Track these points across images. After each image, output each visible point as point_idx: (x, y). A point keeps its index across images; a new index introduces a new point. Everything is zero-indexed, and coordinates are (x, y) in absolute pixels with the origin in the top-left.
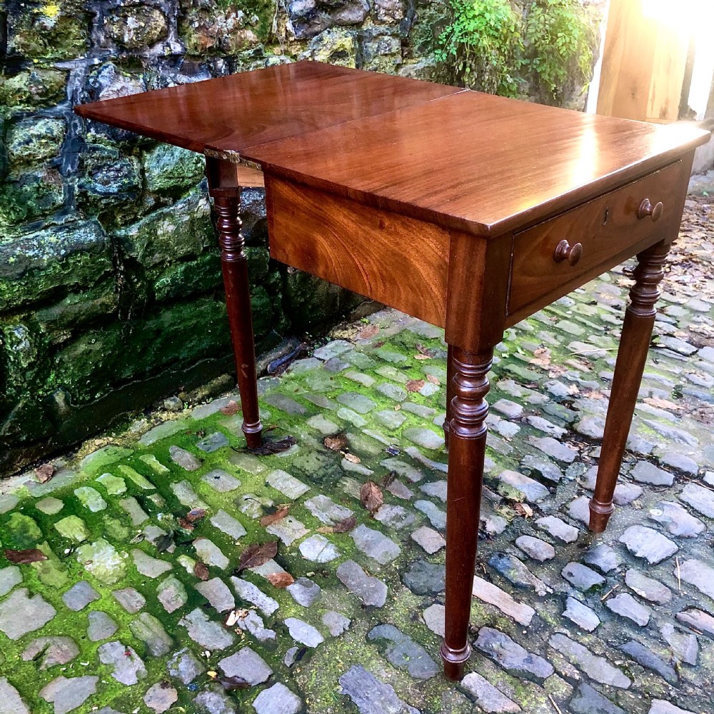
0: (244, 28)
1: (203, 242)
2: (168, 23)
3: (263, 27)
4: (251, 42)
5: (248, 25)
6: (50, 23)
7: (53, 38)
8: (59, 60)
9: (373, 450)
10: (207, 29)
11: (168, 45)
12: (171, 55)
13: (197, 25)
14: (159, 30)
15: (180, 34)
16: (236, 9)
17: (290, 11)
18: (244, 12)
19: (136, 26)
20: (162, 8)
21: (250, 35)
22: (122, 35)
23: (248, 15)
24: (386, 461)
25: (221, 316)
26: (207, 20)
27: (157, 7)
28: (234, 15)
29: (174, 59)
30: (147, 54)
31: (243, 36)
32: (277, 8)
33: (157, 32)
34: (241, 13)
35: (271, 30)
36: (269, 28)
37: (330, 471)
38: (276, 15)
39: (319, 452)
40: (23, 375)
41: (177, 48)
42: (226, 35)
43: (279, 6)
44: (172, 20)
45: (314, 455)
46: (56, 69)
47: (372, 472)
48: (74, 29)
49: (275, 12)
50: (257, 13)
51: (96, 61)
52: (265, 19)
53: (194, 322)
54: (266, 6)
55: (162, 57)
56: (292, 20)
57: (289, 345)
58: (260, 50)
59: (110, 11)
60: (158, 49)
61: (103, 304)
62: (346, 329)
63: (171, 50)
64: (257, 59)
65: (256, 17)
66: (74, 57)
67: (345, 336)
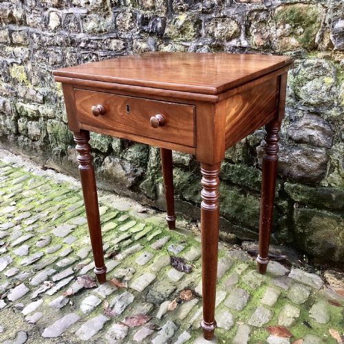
0: (289, 36)
1: (239, 156)
2: (240, 28)
3: (307, 37)
4: (293, 47)
5: (292, 34)
6: (180, 23)
7: (182, 31)
8: (184, 41)
9: (182, 315)
10: (262, 34)
11: (240, 41)
12: (240, 47)
13: (255, 31)
14: (233, 31)
15: (247, 35)
16: (285, 23)
17: (333, 27)
18: (291, 25)
19: (222, 28)
20: (237, 20)
21: (293, 41)
22: (214, 32)
23: (294, 27)
24: (171, 323)
25: (238, 202)
26: (263, 29)
27: (233, 19)
28: (282, 27)
29: (242, 49)
30: (227, 44)
31: (287, 41)
32: (322, 25)
33: (232, 33)
34: (288, 26)
35: (314, 40)
36: (313, 38)
37: (157, 297)
38: (320, 30)
39: (175, 290)
40: (151, 169)
41: (245, 43)
42: (274, 39)
43: (324, 23)
44: (243, 27)
45: (171, 288)
46: (182, 45)
47: (160, 318)
48: (191, 27)
49: (319, 27)
50: (303, 27)
51: (200, 44)
52: (310, 32)
53: (223, 195)
54: (312, 22)
55: (236, 47)
56: (333, 34)
57: (279, 251)
58: (300, 52)
59: (210, 20)
60: (234, 42)
61: (183, 159)
62: (339, 279)
63: (240, 44)
64: (297, 58)
65: (302, 30)
66: (190, 41)
67: (329, 281)
